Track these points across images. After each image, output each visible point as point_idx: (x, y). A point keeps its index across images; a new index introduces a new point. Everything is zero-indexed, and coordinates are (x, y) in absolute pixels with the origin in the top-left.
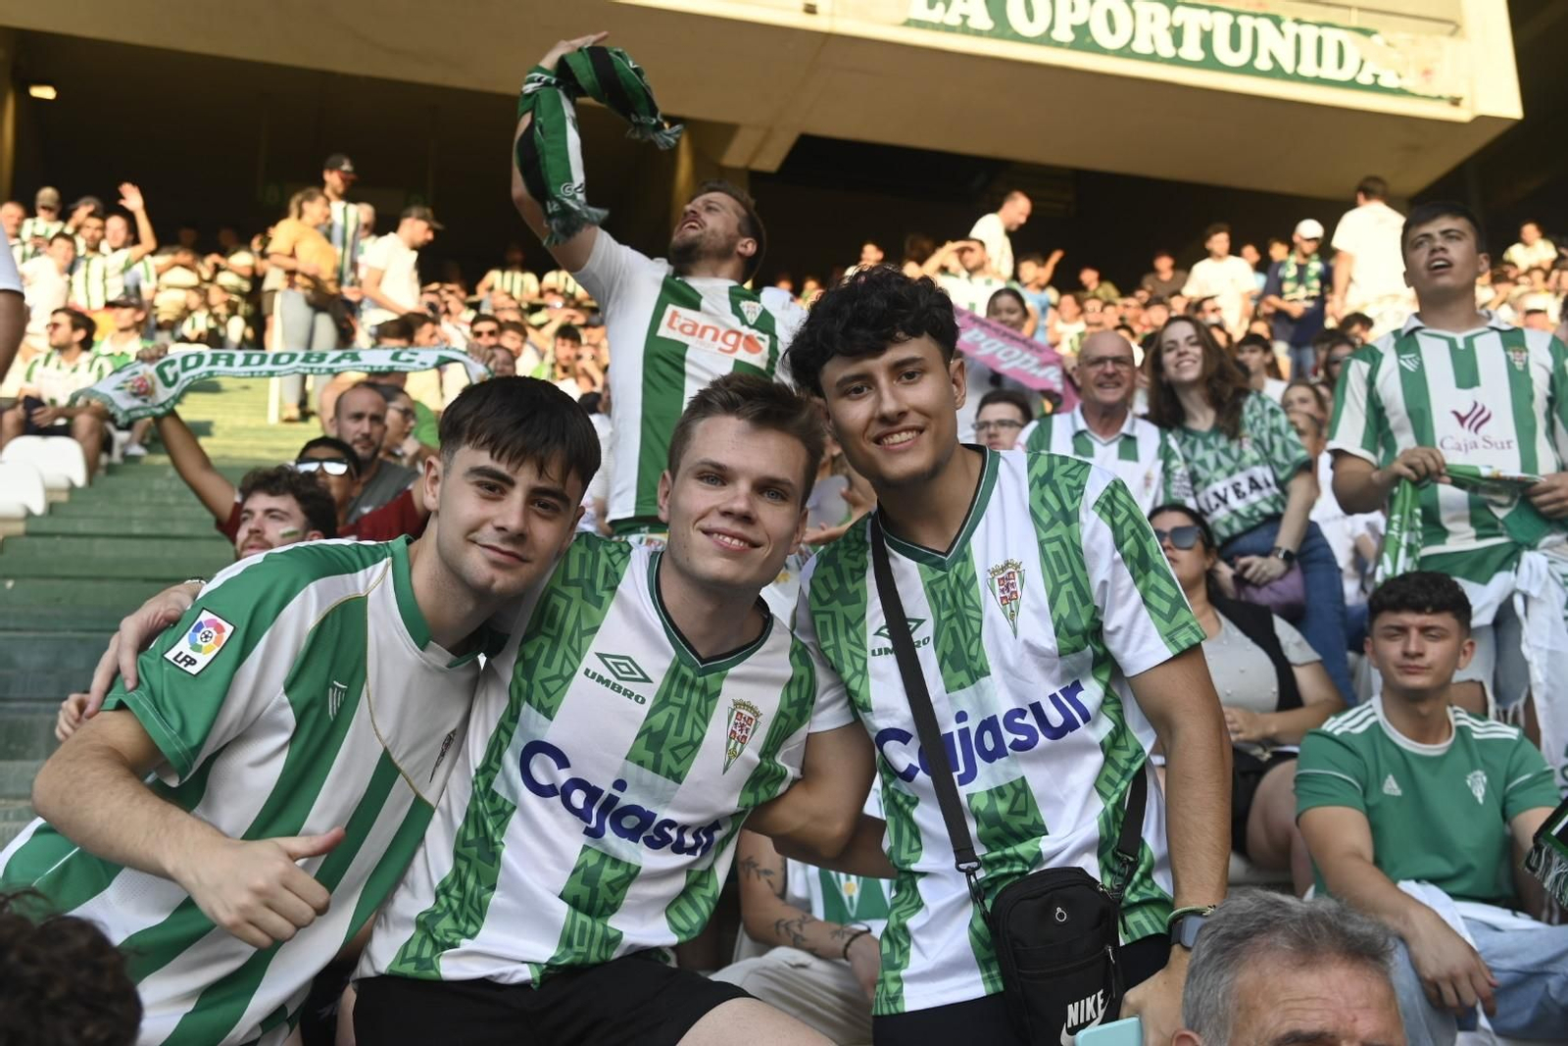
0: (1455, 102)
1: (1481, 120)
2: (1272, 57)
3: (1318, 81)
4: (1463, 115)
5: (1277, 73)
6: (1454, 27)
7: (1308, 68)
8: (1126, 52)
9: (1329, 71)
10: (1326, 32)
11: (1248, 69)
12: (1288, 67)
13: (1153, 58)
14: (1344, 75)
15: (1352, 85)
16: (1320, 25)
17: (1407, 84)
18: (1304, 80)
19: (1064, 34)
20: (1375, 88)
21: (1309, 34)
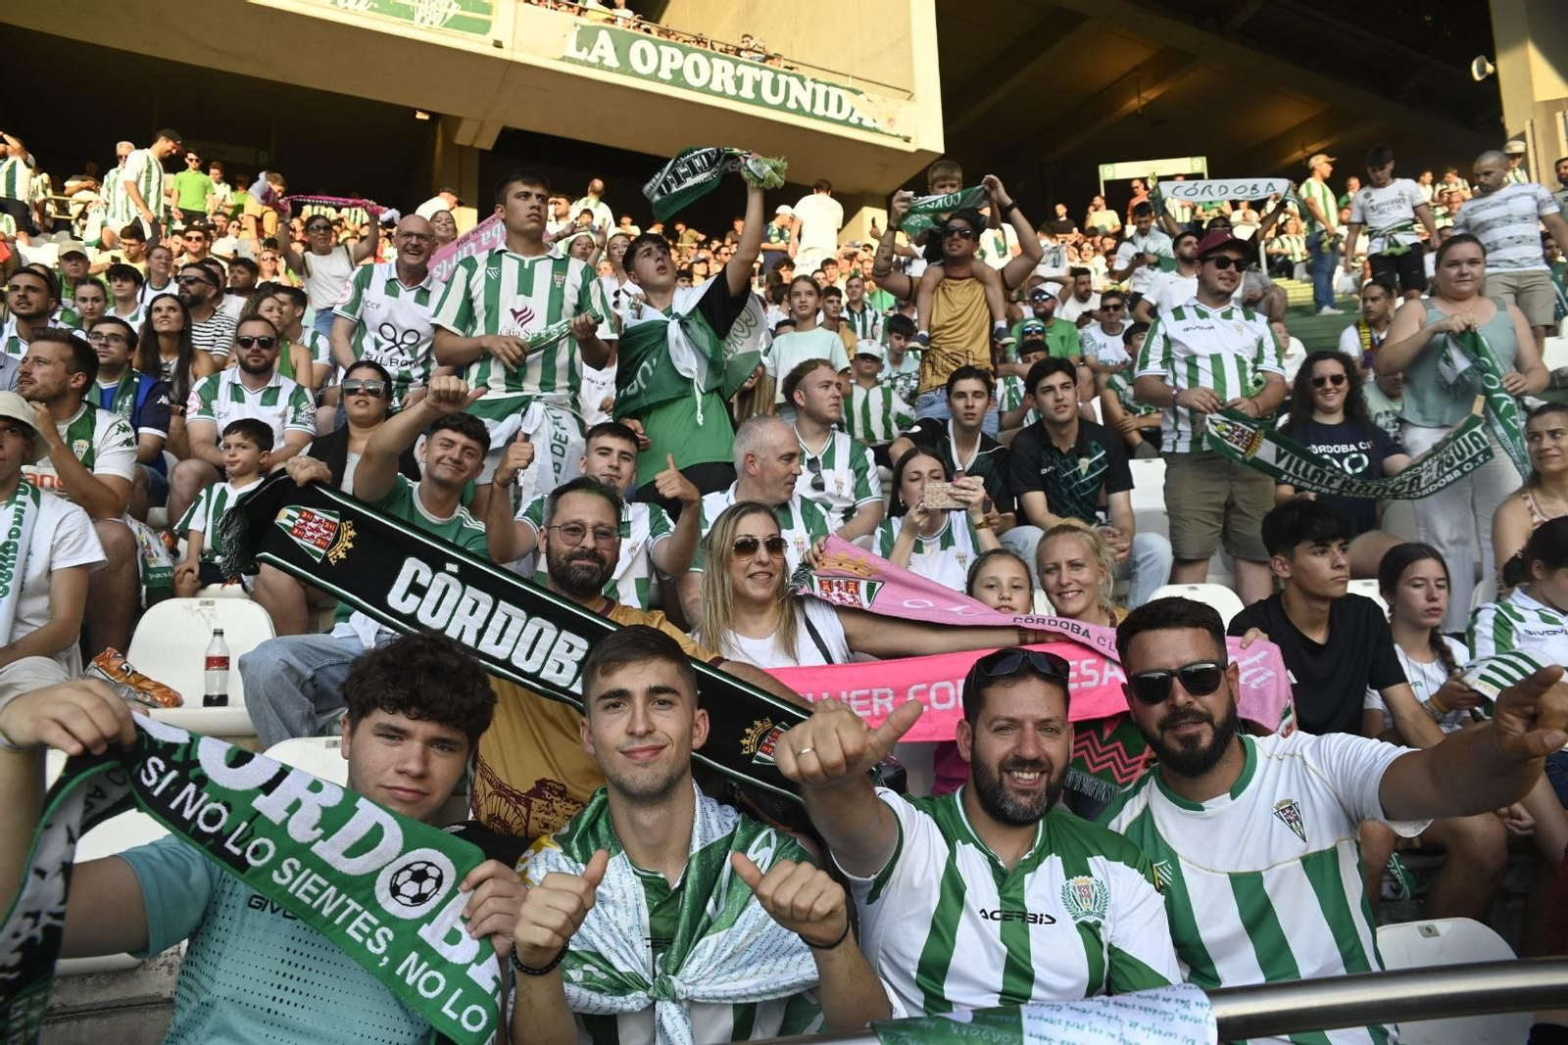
0: (907, 140)
1: (920, 152)
2: (797, 101)
3: (824, 119)
4: (911, 148)
5: (799, 111)
6: (910, 95)
7: (819, 110)
8: (705, 90)
9: (832, 113)
10: (832, 90)
11: (782, 107)
12: (807, 108)
13: (723, 95)
14: (842, 116)
15: (846, 123)
16: (828, 85)
17: (878, 126)
18: (817, 117)
19: (665, 74)
20: (860, 126)
21: (821, 90)
